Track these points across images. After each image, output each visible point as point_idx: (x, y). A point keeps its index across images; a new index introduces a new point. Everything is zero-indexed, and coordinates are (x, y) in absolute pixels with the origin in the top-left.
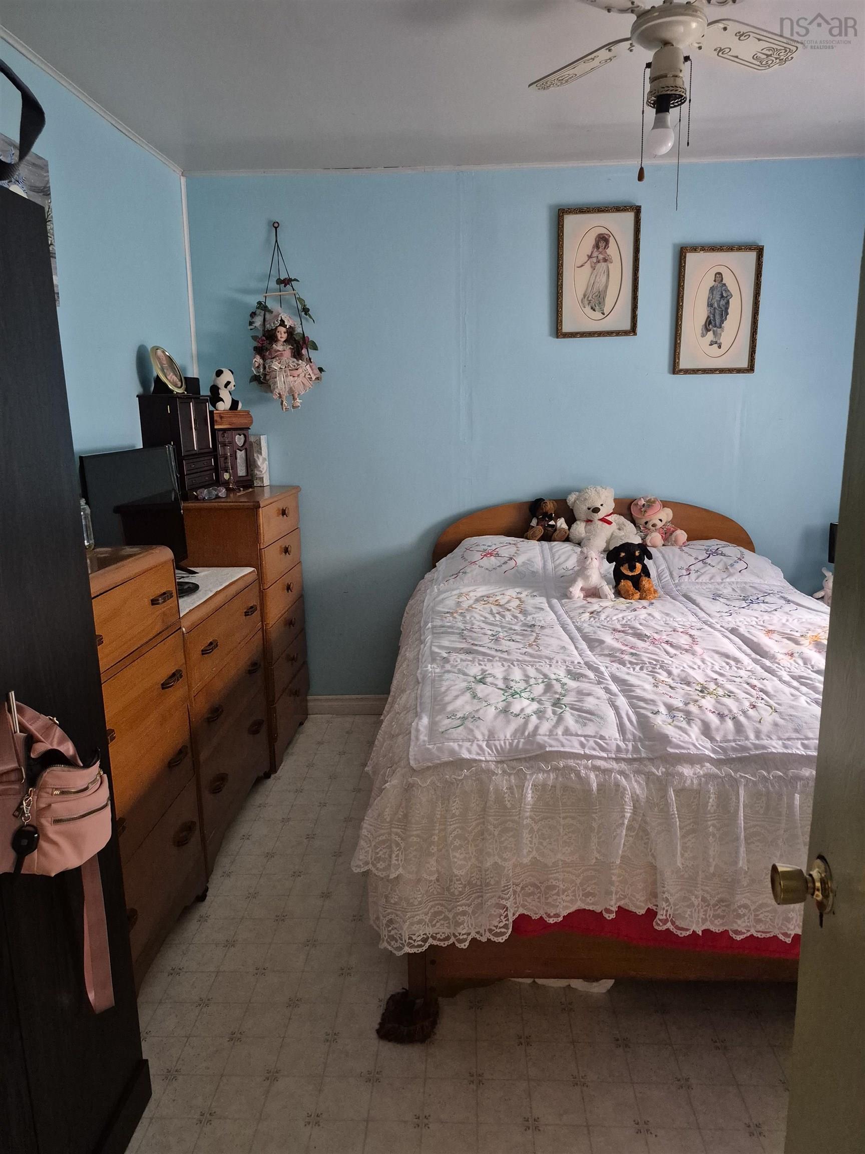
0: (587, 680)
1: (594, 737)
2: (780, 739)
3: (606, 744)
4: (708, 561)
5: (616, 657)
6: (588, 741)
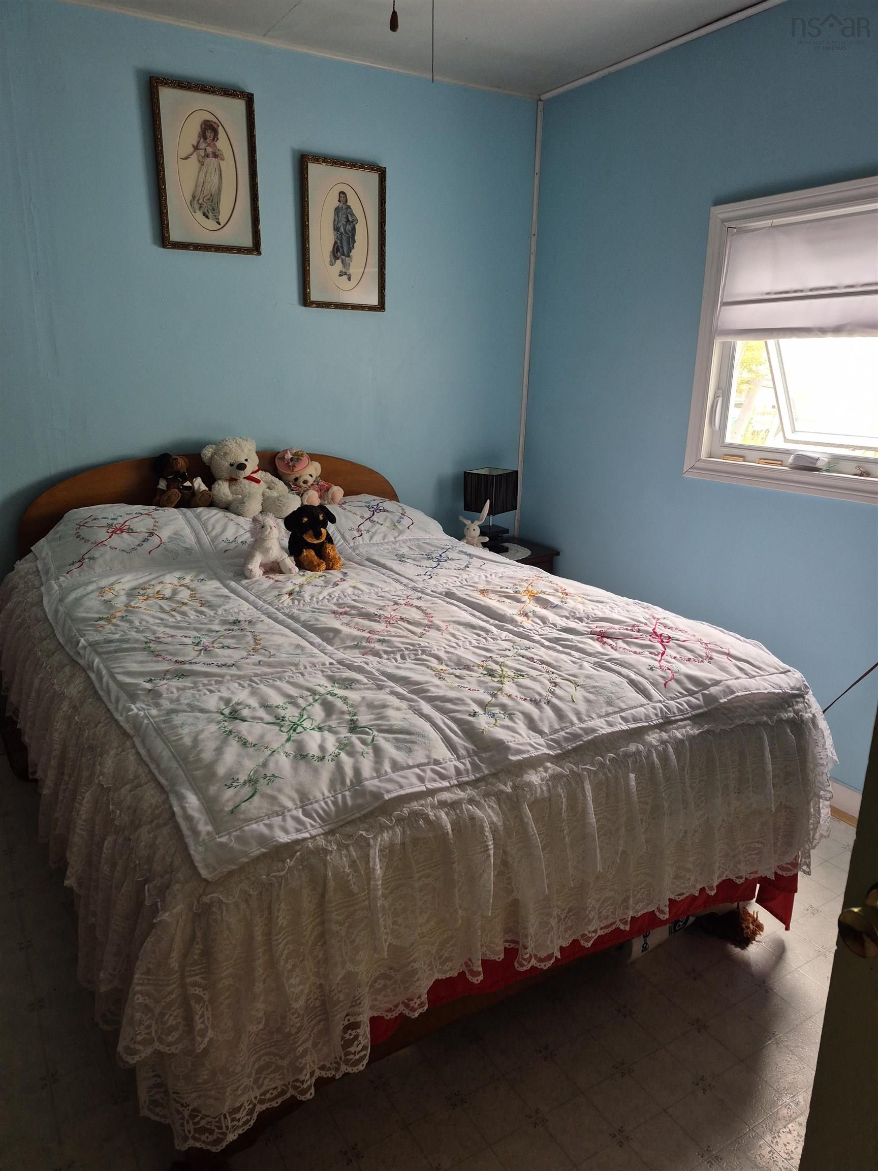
0: (362, 686)
1: (428, 764)
2: (600, 717)
3: (444, 768)
4: (375, 518)
5: (364, 647)
6: (424, 771)
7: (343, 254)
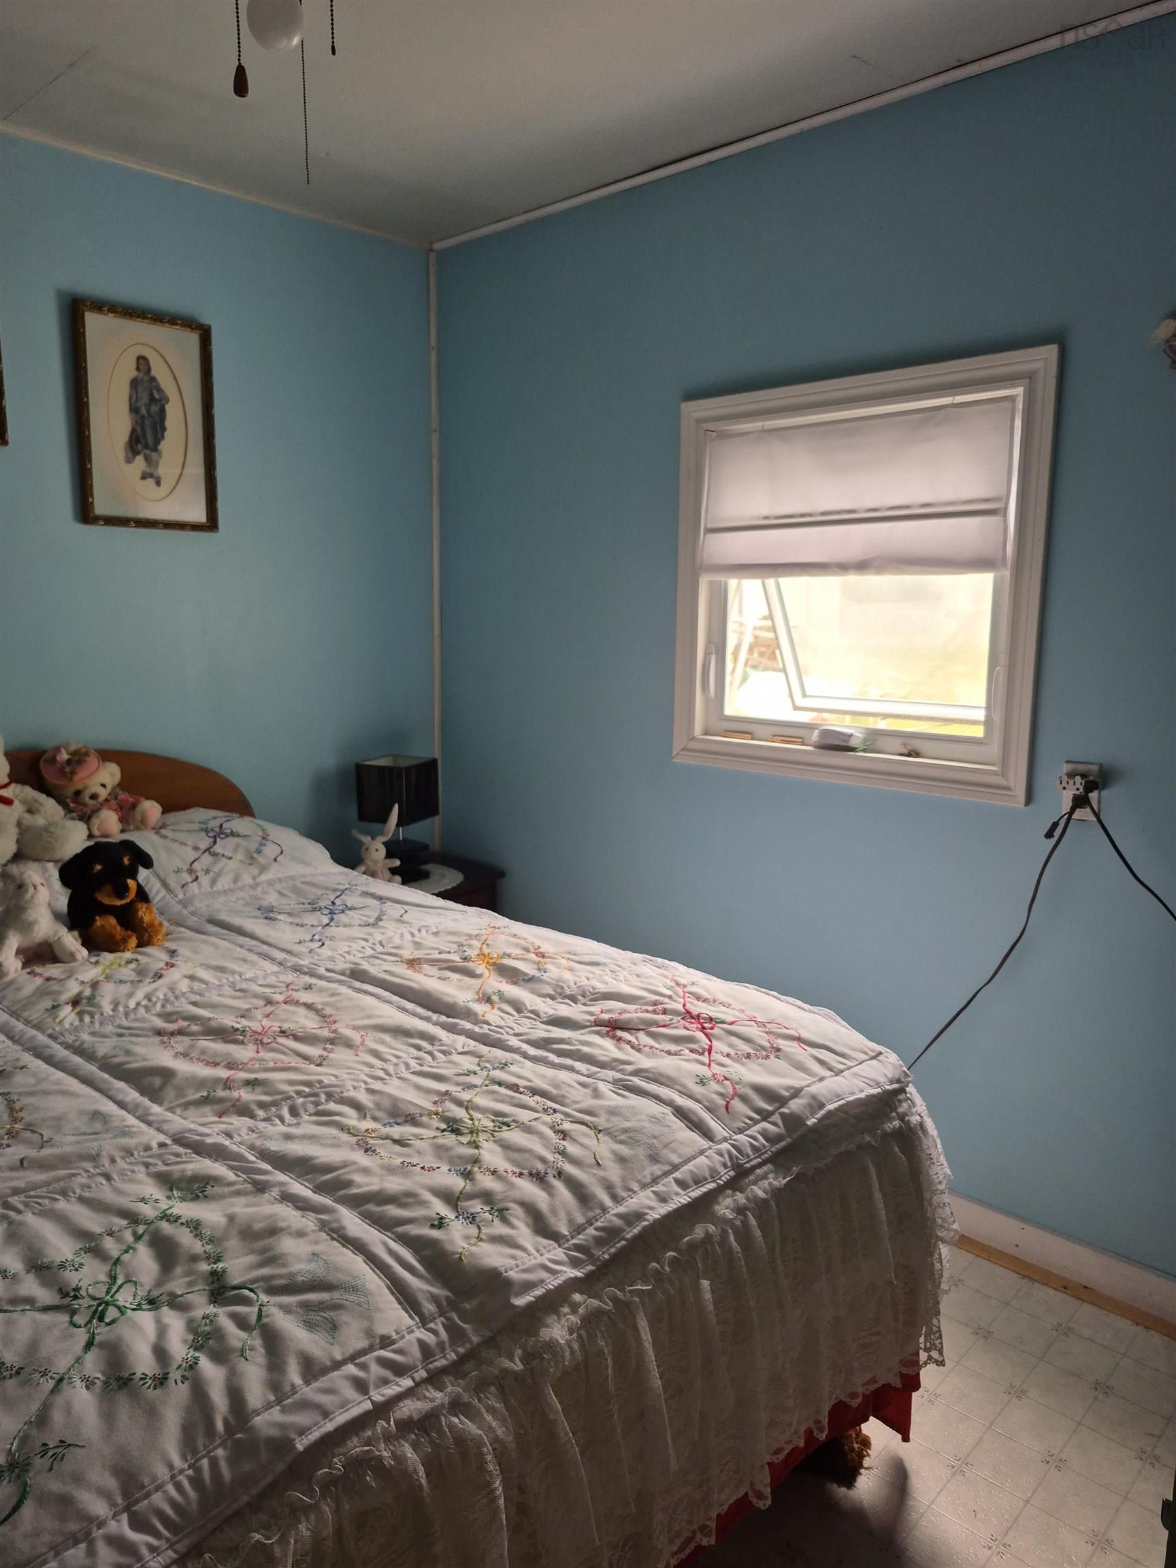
1: (371, 1349)
2: (644, 1186)
3: (399, 1352)
4: (218, 848)
7: (146, 446)
